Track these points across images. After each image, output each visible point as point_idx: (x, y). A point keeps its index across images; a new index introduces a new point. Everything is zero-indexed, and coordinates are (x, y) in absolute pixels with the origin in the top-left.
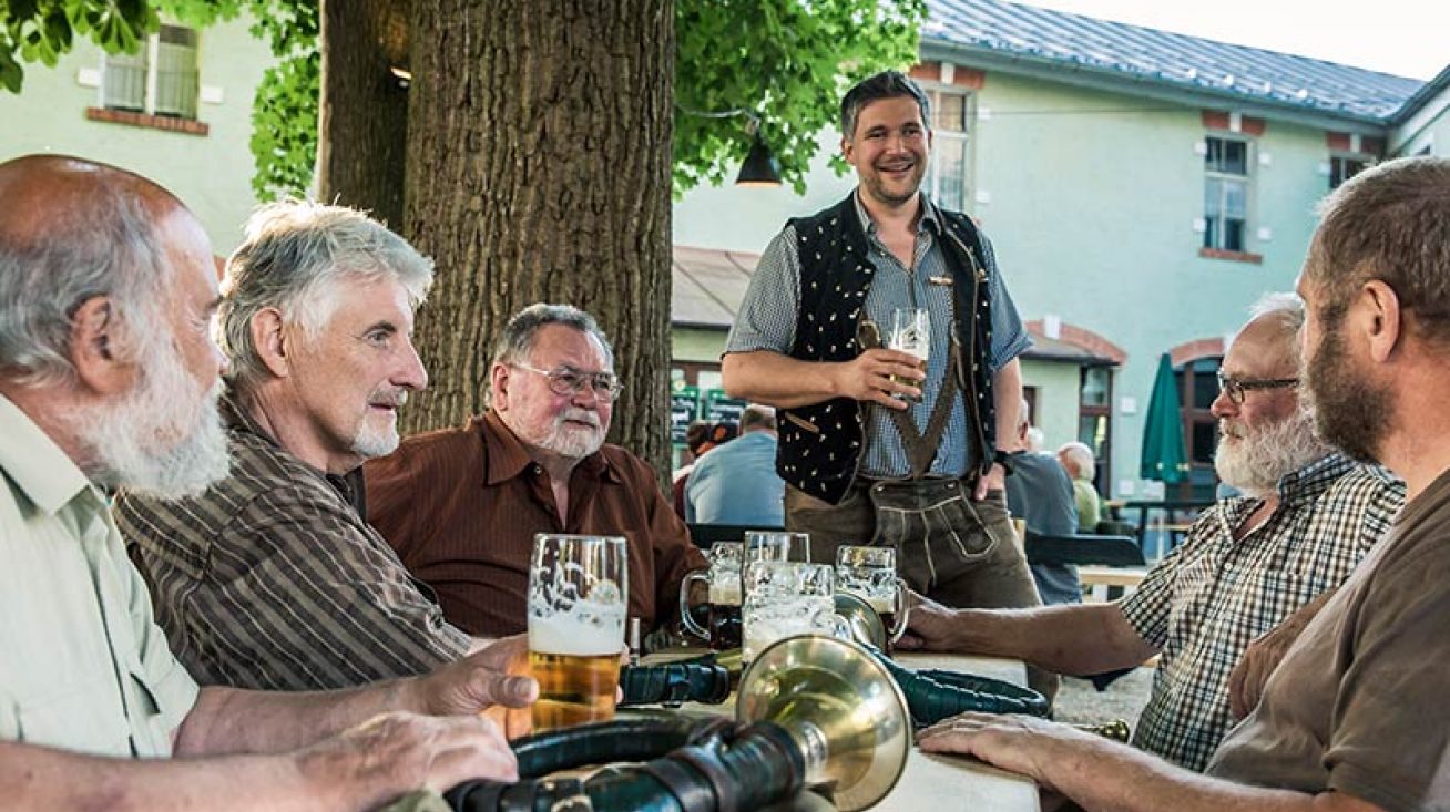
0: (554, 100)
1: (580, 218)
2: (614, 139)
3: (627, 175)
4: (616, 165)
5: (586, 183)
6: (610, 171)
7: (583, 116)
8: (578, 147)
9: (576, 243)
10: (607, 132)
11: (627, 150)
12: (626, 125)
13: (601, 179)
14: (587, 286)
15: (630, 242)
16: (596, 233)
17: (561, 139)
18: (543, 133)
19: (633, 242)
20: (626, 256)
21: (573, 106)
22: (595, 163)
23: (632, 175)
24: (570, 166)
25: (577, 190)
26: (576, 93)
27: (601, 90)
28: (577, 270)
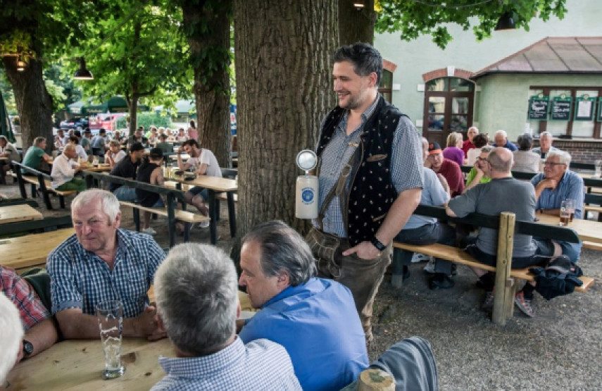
0: (263, 44)
1: (276, 92)
2: (289, 57)
3: (296, 72)
4: (290, 68)
5: (277, 77)
6: (288, 71)
7: (274, 49)
8: (273, 63)
9: (275, 103)
10: (285, 54)
11: (295, 60)
12: (294, 50)
13: (284, 75)
14: (279, 120)
15: (299, 100)
16: (282, 98)
17: (266, 60)
18: (260, 59)
19: (301, 99)
20: (298, 106)
21: (270, 45)
22: (280, 68)
23: (299, 71)
24: (271, 71)
25: (273, 81)
26: (271, 40)
27: (282, 37)
28: (276, 113)
